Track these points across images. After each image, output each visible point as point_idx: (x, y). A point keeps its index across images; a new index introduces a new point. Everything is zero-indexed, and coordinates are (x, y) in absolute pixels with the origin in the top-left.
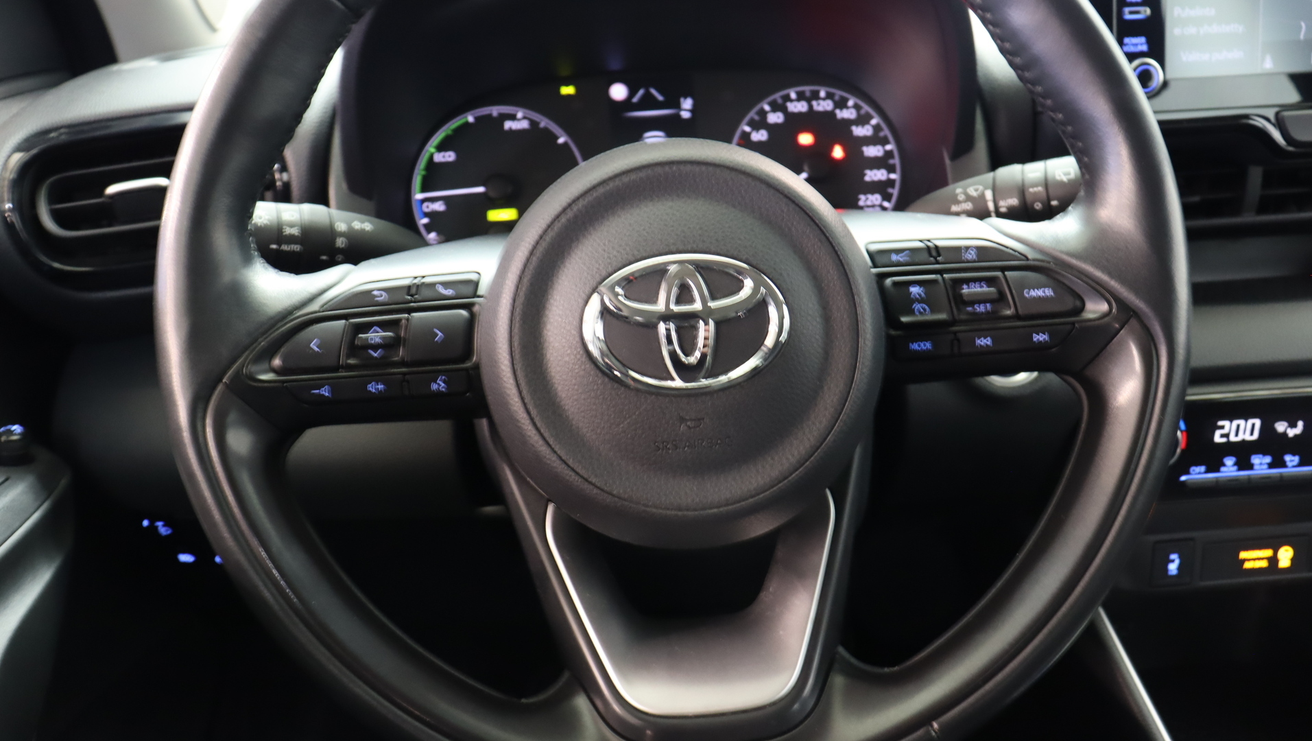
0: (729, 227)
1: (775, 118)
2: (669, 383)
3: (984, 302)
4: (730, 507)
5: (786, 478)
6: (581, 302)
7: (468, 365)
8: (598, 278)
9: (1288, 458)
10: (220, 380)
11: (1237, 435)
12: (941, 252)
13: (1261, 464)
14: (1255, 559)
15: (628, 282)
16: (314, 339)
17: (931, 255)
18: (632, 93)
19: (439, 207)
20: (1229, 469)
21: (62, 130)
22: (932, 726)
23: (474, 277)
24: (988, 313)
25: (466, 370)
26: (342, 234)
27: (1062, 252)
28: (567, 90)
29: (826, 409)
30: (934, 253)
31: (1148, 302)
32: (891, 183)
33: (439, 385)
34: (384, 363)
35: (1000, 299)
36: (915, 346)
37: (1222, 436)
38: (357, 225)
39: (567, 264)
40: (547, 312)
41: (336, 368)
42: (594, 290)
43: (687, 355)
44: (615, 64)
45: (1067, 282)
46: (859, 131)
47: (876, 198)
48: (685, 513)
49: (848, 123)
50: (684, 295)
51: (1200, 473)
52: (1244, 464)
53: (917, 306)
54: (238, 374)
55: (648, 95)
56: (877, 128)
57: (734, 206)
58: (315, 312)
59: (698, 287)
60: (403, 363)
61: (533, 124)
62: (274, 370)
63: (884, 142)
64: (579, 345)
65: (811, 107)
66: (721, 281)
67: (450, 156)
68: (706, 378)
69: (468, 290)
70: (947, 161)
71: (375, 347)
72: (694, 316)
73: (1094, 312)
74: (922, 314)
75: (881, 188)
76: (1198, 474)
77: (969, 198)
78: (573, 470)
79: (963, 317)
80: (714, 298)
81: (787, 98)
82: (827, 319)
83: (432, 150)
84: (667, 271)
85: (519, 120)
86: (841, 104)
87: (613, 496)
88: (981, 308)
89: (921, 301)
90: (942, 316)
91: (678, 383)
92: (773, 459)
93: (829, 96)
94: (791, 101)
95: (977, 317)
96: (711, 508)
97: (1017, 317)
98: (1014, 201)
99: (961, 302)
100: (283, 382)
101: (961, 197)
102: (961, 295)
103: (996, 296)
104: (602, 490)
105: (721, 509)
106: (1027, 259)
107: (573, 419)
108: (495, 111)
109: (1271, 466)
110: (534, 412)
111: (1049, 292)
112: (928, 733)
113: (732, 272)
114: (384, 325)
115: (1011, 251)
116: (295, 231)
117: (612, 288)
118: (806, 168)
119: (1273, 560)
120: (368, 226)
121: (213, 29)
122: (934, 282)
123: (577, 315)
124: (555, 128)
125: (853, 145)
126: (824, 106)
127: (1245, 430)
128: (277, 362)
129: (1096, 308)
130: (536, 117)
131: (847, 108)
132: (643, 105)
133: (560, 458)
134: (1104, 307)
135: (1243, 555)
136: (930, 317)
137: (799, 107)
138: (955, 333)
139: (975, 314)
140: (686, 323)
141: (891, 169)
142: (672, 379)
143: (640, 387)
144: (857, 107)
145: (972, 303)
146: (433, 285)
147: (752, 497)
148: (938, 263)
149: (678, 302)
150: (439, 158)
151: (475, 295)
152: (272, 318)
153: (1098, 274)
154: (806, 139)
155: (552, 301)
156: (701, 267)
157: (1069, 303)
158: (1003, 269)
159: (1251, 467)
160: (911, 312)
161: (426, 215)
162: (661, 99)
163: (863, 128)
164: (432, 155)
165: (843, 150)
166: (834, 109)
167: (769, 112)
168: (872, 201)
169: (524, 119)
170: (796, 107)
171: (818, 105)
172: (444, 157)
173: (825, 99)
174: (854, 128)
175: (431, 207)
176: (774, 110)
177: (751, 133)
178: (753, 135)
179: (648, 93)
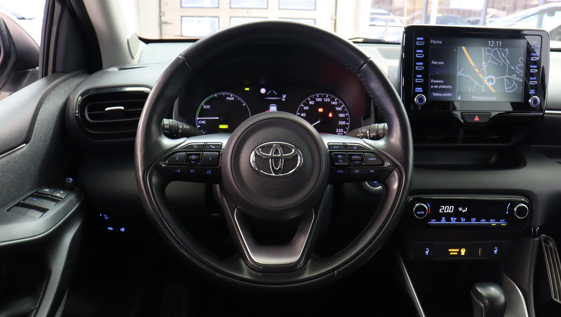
0: (290, 136)
1: (311, 103)
2: (272, 175)
3: (358, 161)
4: (285, 208)
5: (300, 201)
6: (250, 152)
7: (218, 167)
8: (255, 146)
9: (462, 219)
10: (152, 165)
11: (446, 210)
12: (348, 146)
13: (453, 220)
14: (453, 252)
15: (263, 148)
16: (177, 156)
17: (345, 147)
18: (267, 92)
19: (204, 122)
20: (443, 221)
21: (94, 90)
22: (335, 272)
23: (221, 144)
24: (358, 164)
25: (217, 168)
26: (180, 129)
27: (380, 149)
28: (247, 89)
29: (311, 184)
30: (346, 147)
31: (401, 163)
32: (347, 126)
33: (209, 172)
34: (195, 165)
35: (362, 160)
36: (339, 171)
37: (442, 210)
38: (185, 127)
39: (247, 142)
40: (241, 154)
41: (183, 165)
42: (254, 149)
43: (276, 168)
44: (262, 82)
45: (380, 157)
46: (338, 109)
47: (341, 130)
48: (273, 208)
49: (335, 106)
50: (276, 152)
51: (434, 222)
52: (448, 220)
53: (340, 161)
54: (156, 164)
56: (343, 108)
57: (291, 130)
58: (178, 150)
59: (280, 150)
60: (200, 165)
61: (235, 98)
62: (165, 164)
63: (345, 113)
64: (249, 163)
65: (323, 100)
66: (286, 149)
67: (208, 107)
68: (281, 174)
69: (219, 147)
70: (362, 121)
71: (193, 160)
72: (278, 158)
73: (387, 165)
74: (341, 163)
75: (344, 127)
76: (433, 222)
77: (362, 132)
78: (245, 195)
79: (352, 164)
80: (284, 154)
81: (316, 97)
82: (313, 161)
83: (203, 104)
84: (273, 146)
85: (231, 97)
86: (333, 100)
87: (255, 203)
88: (357, 162)
89: (341, 159)
90: (346, 164)
91: (274, 175)
92: (297, 197)
93: (329, 97)
94: (317, 98)
95: (355, 165)
96: (280, 208)
97: (366, 165)
98: (375, 134)
99: (351, 160)
100: (168, 167)
101: (360, 132)
102: (352, 158)
103: (360, 159)
104: (252, 201)
105: (282, 208)
106: (370, 150)
107: (246, 182)
108: (224, 94)
109: (456, 221)
110: (236, 180)
111: (375, 159)
112: (334, 274)
113: (289, 147)
114: (196, 155)
115: (366, 148)
116: (168, 127)
117: (258, 149)
118: (320, 119)
119: (459, 252)
120: (188, 127)
121: (133, 58)
122: (345, 154)
123: (249, 156)
124: (242, 101)
125: (336, 113)
126: (328, 100)
127: (449, 209)
128: (167, 162)
129: (387, 164)
130: (236, 96)
131: (335, 101)
132: (270, 96)
133: (241, 192)
134: (389, 164)
135: (450, 250)
136: (342, 164)
137: (320, 100)
138: (350, 168)
139: (355, 163)
140: (276, 160)
141: (347, 121)
142: (272, 174)
143: (264, 175)
144: (337, 101)
145: (355, 161)
146: (210, 145)
147: (290, 206)
148: (346, 149)
149: (275, 154)
150: (205, 107)
151: (221, 149)
152: (166, 150)
153: (389, 155)
154: (321, 110)
155: (243, 151)
156: (281, 145)
157: (380, 162)
158: (364, 152)
159: (450, 221)
160: (338, 162)
161: (199, 124)
162: (276, 94)
163: (339, 108)
164: (203, 106)
165: (332, 114)
166: (330, 101)
167: (310, 101)
168: (340, 131)
169: (232, 97)
170: (318, 100)
171: (326, 100)
172: (207, 107)
173: (328, 98)
174: (336, 108)
175: (201, 122)
176: (311, 100)
177: (304, 107)
178: (305, 107)
179: (272, 92)
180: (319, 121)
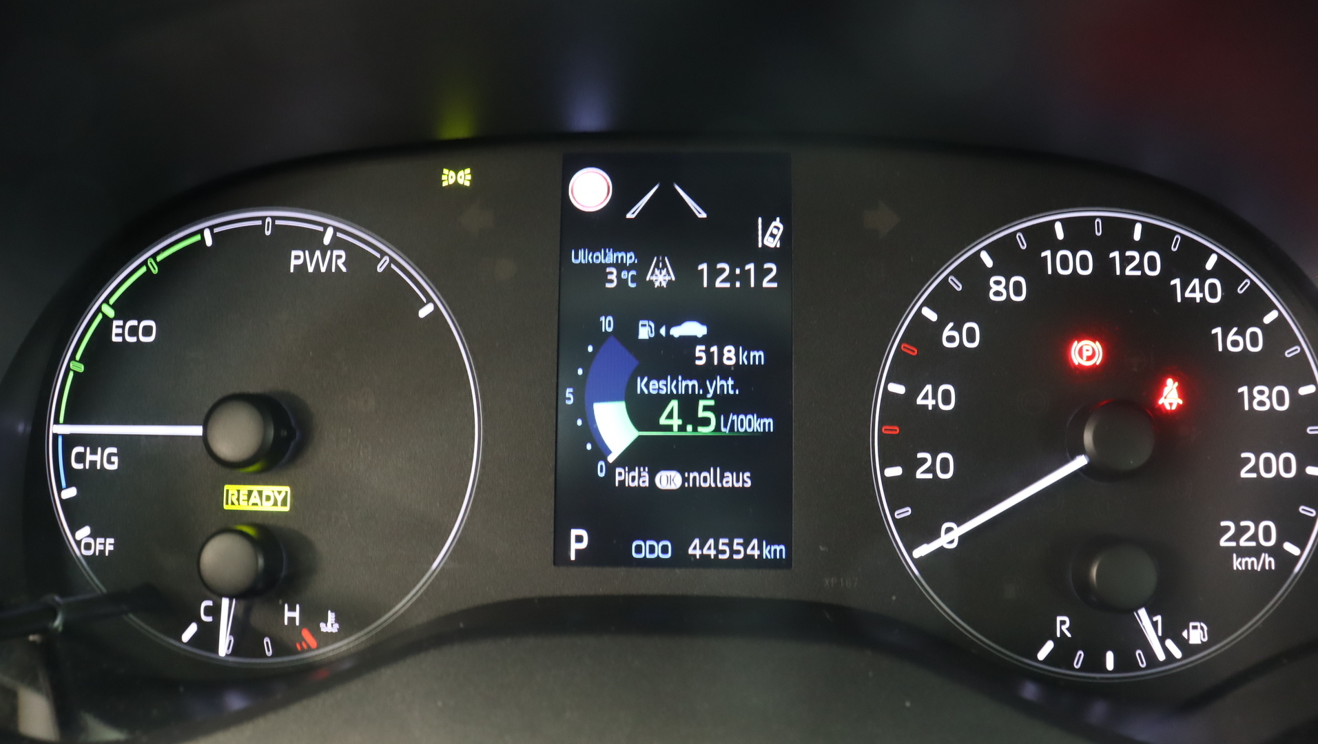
1: (999, 289)
18: (622, 196)
19: (107, 460)
28: (457, 177)
46: (1233, 341)
49: (1203, 315)
55: (667, 205)
56: (1278, 335)
61: (355, 256)
63: (1296, 374)
65: (1104, 264)
67: (147, 331)
75: (1283, 502)
81: (1046, 237)
83: (110, 313)
85: (324, 250)
86: (1187, 263)
93: (1153, 239)
94: (1055, 246)
108: (269, 218)
118: (1083, 439)
124: (414, 279)
125: (1212, 379)
126: (1144, 263)
130: (367, 242)
131: (1203, 275)
144: (1224, 270)
154: (1086, 353)
161: (73, 478)
162: (703, 215)
163: (1241, 333)
164: (106, 323)
165: (1182, 392)
166: (1167, 275)
167: (993, 272)
168: (1254, 537)
169: (337, 243)
170: (1065, 264)
171: (1126, 261)
172: (134, 331)
173: (1142, 247)
174: (1218, 331)
175: (89, 458)
176: (1005, 266)
177: (940, 325)
178: (947, 332)
179: (667, 200)
180: (1081, 461)
